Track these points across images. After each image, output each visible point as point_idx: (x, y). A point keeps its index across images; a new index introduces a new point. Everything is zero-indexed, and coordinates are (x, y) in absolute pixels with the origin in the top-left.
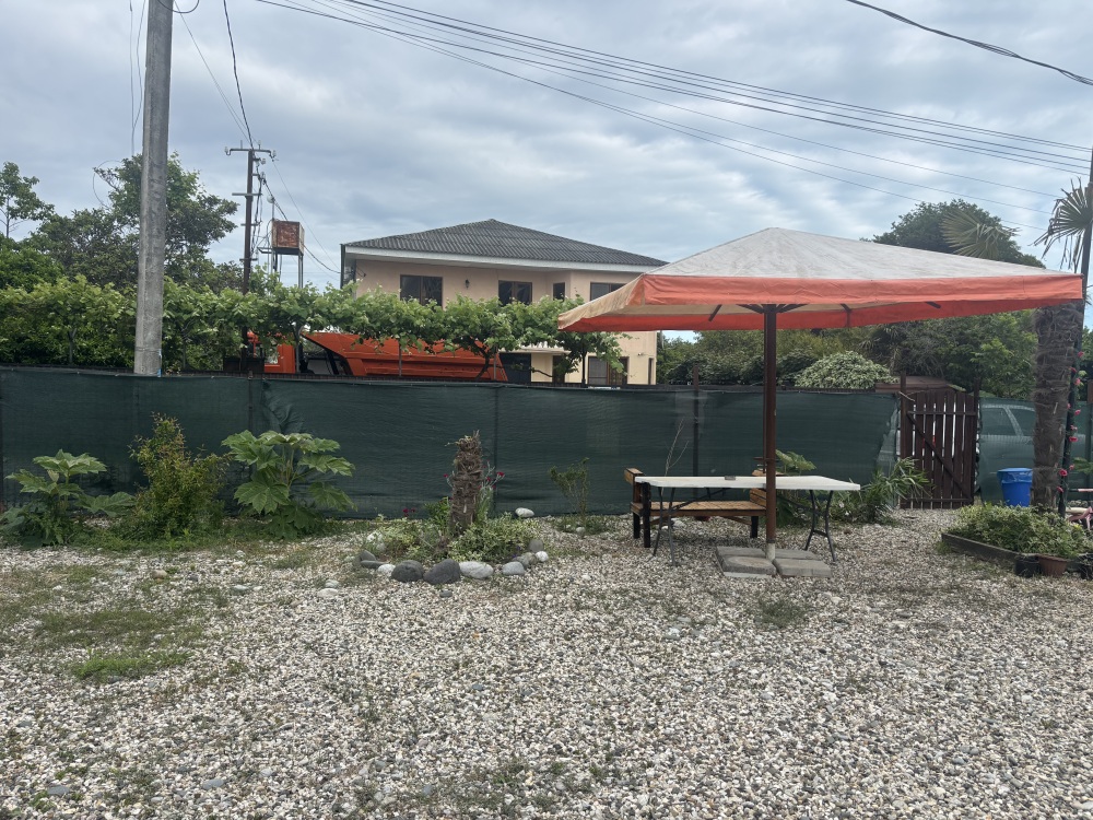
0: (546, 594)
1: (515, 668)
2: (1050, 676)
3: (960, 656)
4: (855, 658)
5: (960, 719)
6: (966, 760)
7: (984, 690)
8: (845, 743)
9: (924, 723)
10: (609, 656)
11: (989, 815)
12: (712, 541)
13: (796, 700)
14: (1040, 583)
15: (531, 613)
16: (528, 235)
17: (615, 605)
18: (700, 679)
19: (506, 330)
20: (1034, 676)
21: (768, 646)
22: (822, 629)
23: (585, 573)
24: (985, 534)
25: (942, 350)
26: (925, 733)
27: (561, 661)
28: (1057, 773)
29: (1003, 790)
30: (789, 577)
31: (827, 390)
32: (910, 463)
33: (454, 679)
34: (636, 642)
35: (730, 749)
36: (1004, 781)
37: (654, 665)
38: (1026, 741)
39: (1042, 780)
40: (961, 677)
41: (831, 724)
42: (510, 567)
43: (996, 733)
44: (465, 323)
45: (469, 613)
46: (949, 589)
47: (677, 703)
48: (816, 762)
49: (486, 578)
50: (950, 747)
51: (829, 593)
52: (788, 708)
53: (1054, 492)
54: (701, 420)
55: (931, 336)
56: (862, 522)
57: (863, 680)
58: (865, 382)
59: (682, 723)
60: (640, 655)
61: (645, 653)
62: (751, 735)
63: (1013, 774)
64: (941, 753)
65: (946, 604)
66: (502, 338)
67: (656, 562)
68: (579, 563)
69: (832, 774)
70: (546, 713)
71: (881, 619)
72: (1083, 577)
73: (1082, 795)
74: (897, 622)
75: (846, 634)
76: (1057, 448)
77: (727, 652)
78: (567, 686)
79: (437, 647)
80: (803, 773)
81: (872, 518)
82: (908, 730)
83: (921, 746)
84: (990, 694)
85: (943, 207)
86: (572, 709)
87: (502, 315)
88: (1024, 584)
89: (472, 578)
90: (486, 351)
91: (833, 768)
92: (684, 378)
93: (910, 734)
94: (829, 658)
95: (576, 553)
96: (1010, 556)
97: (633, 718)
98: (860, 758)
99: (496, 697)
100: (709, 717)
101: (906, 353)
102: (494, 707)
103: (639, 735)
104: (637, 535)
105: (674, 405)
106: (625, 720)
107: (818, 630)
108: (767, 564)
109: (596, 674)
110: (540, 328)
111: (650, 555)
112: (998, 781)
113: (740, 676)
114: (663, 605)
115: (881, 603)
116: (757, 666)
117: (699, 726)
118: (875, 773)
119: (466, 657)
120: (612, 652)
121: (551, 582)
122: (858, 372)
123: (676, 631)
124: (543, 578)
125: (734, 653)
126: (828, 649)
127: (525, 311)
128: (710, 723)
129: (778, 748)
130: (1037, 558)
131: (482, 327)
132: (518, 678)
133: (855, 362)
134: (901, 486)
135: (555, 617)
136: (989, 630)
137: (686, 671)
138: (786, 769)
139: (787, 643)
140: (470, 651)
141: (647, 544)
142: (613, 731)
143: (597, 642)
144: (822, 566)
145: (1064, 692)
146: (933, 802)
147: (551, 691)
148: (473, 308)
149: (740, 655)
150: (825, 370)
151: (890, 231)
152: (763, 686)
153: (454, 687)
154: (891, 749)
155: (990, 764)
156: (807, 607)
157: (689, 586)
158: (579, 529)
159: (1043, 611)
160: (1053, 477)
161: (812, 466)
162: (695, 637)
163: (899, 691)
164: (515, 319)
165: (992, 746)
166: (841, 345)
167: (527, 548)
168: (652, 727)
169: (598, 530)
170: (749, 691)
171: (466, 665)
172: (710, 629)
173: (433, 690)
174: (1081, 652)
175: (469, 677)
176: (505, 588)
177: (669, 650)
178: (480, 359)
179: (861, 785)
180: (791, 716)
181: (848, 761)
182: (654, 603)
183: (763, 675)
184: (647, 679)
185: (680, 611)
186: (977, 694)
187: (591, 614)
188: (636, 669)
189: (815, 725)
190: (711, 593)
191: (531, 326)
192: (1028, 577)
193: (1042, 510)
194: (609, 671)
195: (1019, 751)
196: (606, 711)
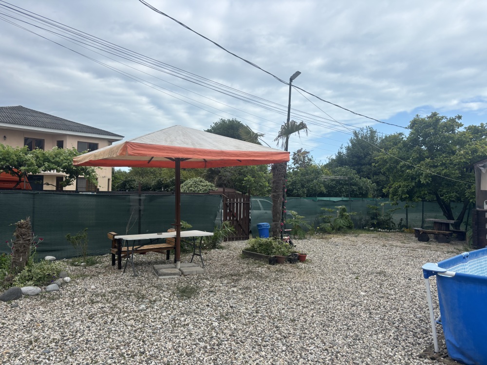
0: (74, 298)
1: (65, 338)
2: (289, 302)
3: (258, 299)
4: (221, 306)
5: (264, 324)
6: (269, 339)
7: (269, 310)
8: (226, 342)
9: (252, 328)
10: (114, 323)
11: (282, 359)
12: (149, 263)
13: (202, 328)
14: (277, 266)
15: (67, 309)
16: (42, 115)
17: (111, 299)
18: (160, 326)
19: (32, 163)
20: (284, 302)
21: (186, 307)
22: (205, 296)
23: (93, 285)
24: (258, 249)
25: (233, 178)
26: (253, 332)
27: (89, 330)
28: (299, 338)
29: (284, 348)
30: (187, 275)
31: (191, 193)
32: (228, 223)
33: (31, 349)
34: (126, 315)
35: (180, 355)
36: (283, 345)
37: (137, 324)
38: (287, 328)
39: (295, 342)
40: (260, 307)
41: (218, 336)
42: (50, 287)
43: (277, 327)
44: (7, 159)
45: (31, 314)
46: (248, 273)
47: (152, 339)
48: (217, 353)
49: (37, 295)
50: (263, 336)
51: (205, 280)
52: (200, 332)
53: (279, 231)
54: (142, 208)
55: (229, 172)
56: (210, 249)
57: (226, 315)
58: (205, 190)
59: (157, 348)
60: (129, 320)
61: (131, 319)
62: (188, 347)
63: (286, 341)
64: (260, 338)
65: (248, 279)
66: (30, 168)
67: (126, 276)
68: (87, 280)
69: (223, 356)
70: (88, 357)
71: (227, 289)
72: (291, 263)
73: (309, 344)
74: (233, 289)
75: (215, 297)
76: (280, 215)
77: (169, 312)
78: (95, 342)
79: (16, 334)
80: (212, 359)
81: (214, 246)
82: (247, 332)
83: (253, 337)
84: (271, 312)
85: (229, 121)
86: (101, 353)
87: (30, 156)
88: (273, 268)
89: (28, 295)
90: (19, 174)
91: (223, 353)
92: (124, 188)
93: (248, 333)
94: (211, 308)
95: (84, 276)
96: (267, 257)
97: (133, 350)
98: (233, 347)
99: (58, 355)
100: (168, 343)
101: (220, 178)
102: (58, 360)
103: (138, 358)
104: (114, 264)
105: (129, 201)
106: (129, 353)
107: (204, 297)
108: (177, 271)
109: (109, 333)
110: (53, 163)
111: (122, 273)
112: (281, 345)
113: (177, 322)
114: (134, 295)
115: (225, 282)
116: (183, 316)
117: (165, 348)
118: (239, 352)
119: (35, 337)
120: (115, 321)
121: (75, 292)
122: (202, 186)
123: (143, 306)
124: (70, 291)
125: (172, 312)
126: (210, 304)
127: (44, 154)
128: (169, 345)
129: (200, 350)
130: (275, 257)
131: (17, 161)
132: (68, 343)
133: (201, 182)
134: (225, 232)
135: (81, 309)
136: (265, 287)
137: (153, 324)
138: (205, 359)
139: (193, 304)
140: (36, 334)
141: (120, 268)
142: (124, 359)
143: (106, 318)
144: (199, 269)
145: (294, 307)
146: (262, 359)
147: (88, 346)
148: (11, 151)
149: (175, 312)
150: (189, 185)
151: (210, 128)
152: (188, 325)
153: (32, 354)
154: (243, 341)
155: (278, 339)
156: (197, 287)
157: (144, 285)
158: (83, 264)
159: (281, 277)
160: (279, 226)
161: (191, 226)
162: (153, 308)
163: (240, 317)
164: (37, 157)
165: (276, 332)
166: (194, 175)
167: (59, 276)
168: (143, 353)
169: (93, 263)
170: (182, 328)
171: (36, 341)
172: (158, 303)
173: (19, 358)
174: (296, 291)
175: (39, 347)
176: (49, 298)
177: (143, 316)
178: (16, 178)
179: (235, 358)
180: (202, 335)
181: (228, 349)
182: (130, 295)
183: (187, 320)
184: (135, 331)
185: (143, 297)
186: (267, 313)
187: (100, 305)
188: (129, 327)
189: (212, 337)
190: (155, 287)
191: (48, 162)
192: (273, 265)
193: (276, 239)
194: (115, 330)
195: (286, 332)
196: (119, 350)
